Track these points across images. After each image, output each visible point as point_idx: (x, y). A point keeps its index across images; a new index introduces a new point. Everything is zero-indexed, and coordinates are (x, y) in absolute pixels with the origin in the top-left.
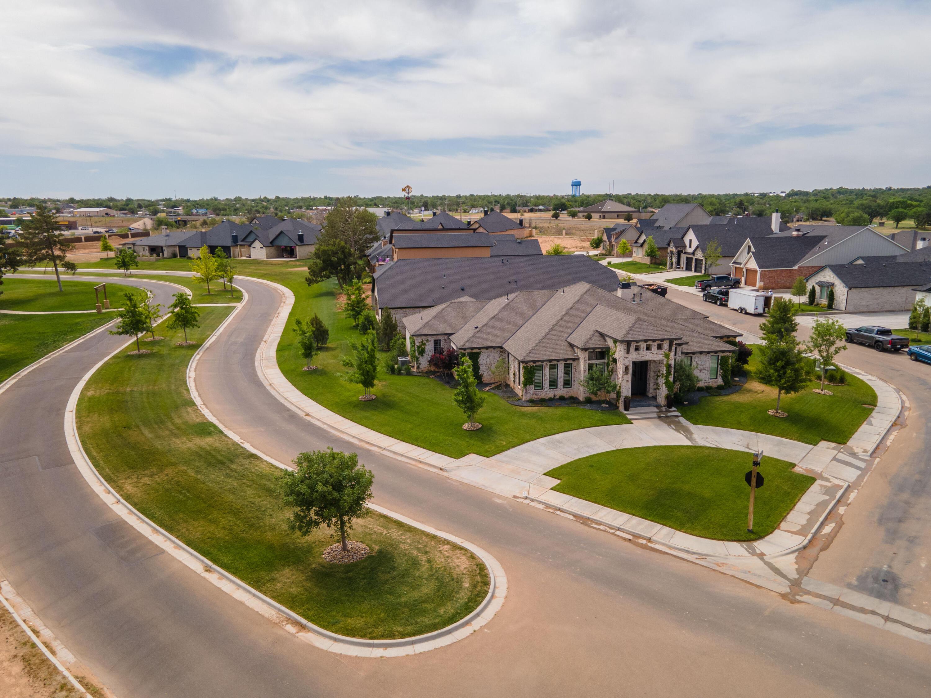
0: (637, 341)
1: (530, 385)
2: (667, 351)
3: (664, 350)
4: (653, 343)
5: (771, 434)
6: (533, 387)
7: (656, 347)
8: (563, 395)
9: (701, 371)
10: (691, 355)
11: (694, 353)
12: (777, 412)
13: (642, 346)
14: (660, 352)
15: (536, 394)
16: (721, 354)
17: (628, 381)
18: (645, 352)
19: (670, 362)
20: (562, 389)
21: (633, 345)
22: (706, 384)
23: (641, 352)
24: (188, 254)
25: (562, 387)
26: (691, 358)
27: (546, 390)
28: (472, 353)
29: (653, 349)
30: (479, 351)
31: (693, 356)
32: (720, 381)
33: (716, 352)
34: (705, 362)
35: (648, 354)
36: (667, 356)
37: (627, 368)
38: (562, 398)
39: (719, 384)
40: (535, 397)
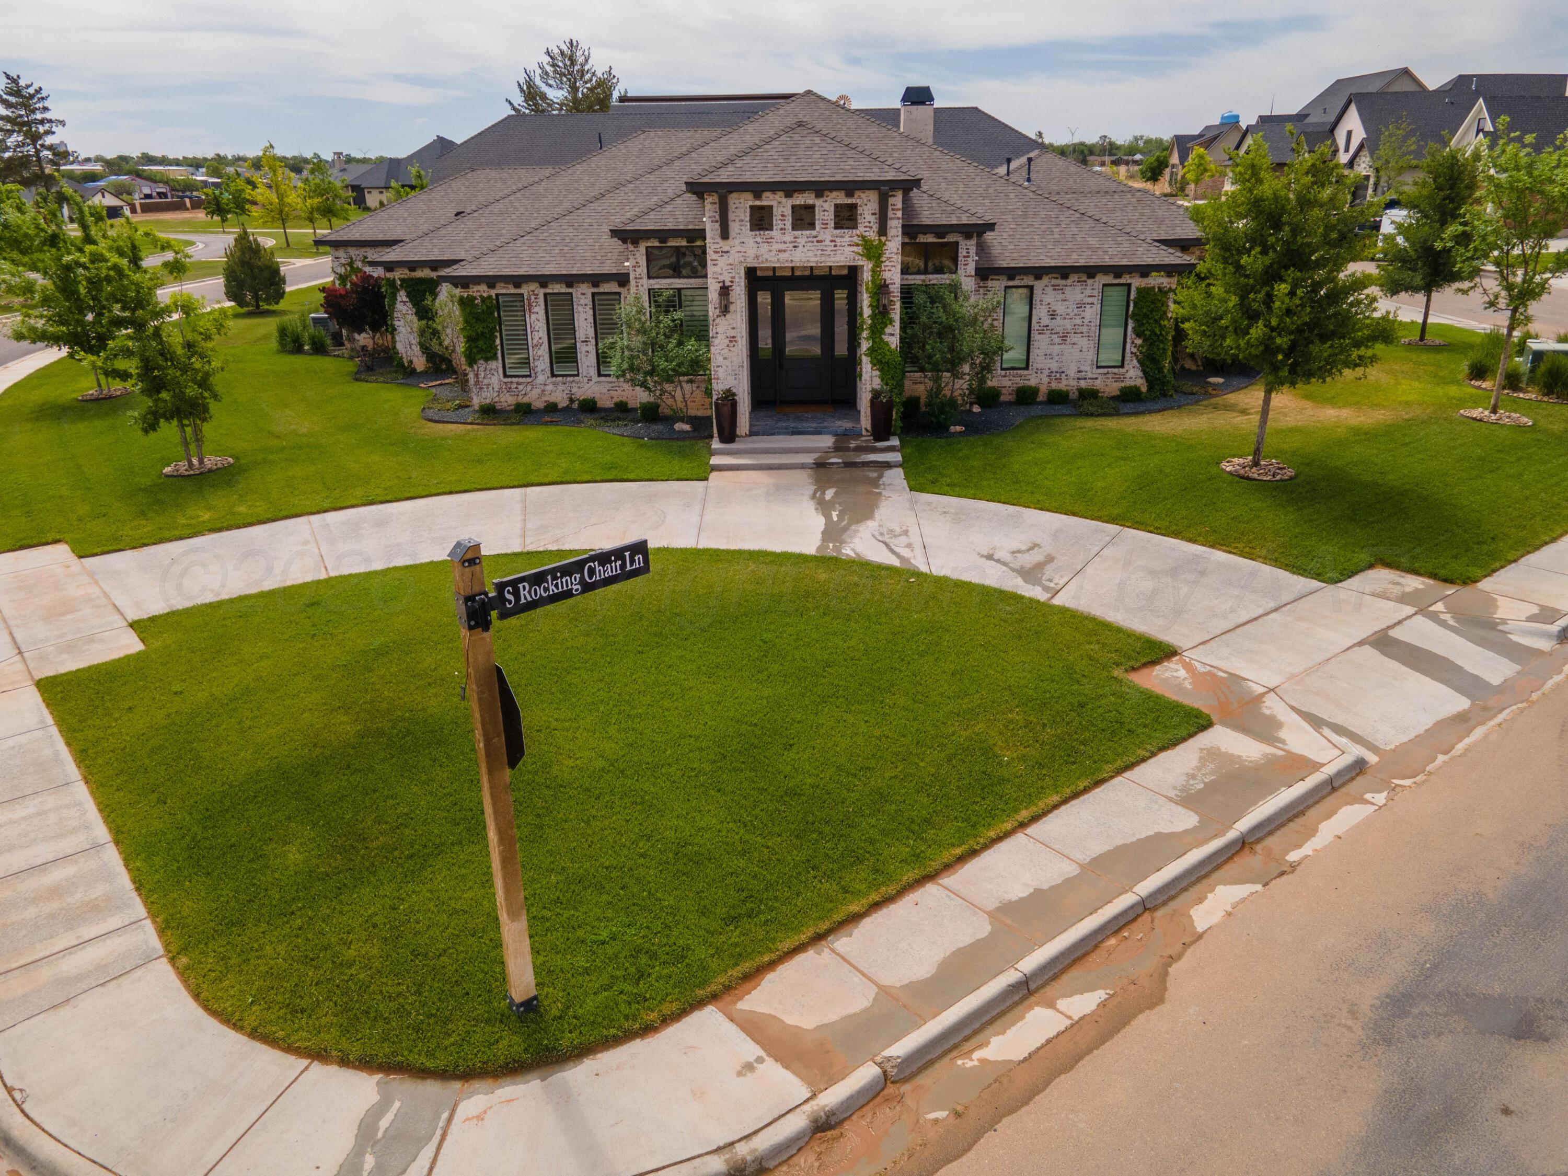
0: (757, 189)
1: (486, 360)
2: (872, 235)
3: (861, 229)
4: (818, 203)
5: (1176, 535)
6: (496, 365)
7: (830, 216)
8: (597, 397)
9: (1064, 338)
10: (1028, 280)
11: (1039, 272)
12: (1256, 463)
13: (777, 212)
14: (847, 236)
15: (509, 390)
16: (1137, 282)
17: (733, 339)
18: (789, 236)
19: (886, 275)
20: (595, 378)
21: (741, 206)
22: (1083, 384)
23: (775, 233)
24: (365, 203)
25: (593, 372)
26: (1031, 288)
27: (541, 379)
28: (412, 279)
29: (818, 226)
30: (434, 275)
31: (1039, 285)
32: (1133, 376)
33: (1118, 271)
34: (1080, 306)
35: (802, 241)
36: (873, 252)
37: (725, 291)
38: (589, 407)
39: (1129, 383)
40: (507, 401)
